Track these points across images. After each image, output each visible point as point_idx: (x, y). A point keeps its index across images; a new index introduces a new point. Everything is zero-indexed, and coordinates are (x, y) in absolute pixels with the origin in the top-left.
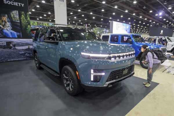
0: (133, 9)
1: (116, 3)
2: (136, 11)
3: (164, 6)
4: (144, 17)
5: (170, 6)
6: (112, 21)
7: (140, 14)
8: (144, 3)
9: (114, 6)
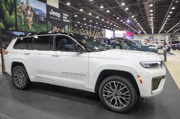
0: (103, 16)
1: (91, 11)
2: (105, 17)
3: (129, 15)
4: (110, 22)
5: (133, 15)
6: (104, 29)
7: (107, 19)
8: (114, 12)
9: (88, 13)
